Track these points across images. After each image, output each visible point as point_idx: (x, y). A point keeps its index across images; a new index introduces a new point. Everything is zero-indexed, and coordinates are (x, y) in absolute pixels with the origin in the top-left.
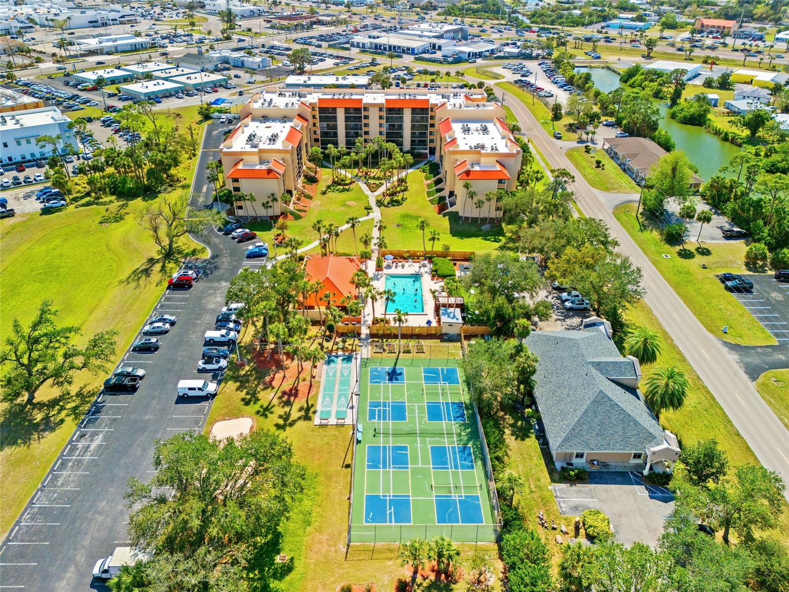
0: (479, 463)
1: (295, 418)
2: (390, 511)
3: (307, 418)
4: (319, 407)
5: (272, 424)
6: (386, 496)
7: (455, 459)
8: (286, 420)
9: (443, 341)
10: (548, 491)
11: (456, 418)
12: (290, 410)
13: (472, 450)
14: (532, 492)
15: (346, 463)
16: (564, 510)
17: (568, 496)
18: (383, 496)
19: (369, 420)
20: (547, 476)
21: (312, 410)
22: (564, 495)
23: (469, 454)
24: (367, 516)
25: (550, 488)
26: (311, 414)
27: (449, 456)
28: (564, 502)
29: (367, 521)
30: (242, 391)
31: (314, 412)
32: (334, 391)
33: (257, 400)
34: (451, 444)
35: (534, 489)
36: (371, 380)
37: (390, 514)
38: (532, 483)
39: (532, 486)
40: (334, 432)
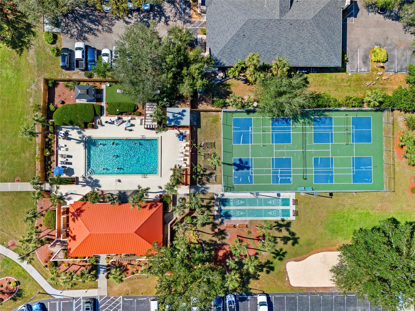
0: (327, 113)
1: (288, 233)
2: (363, 169)
3: (288, 225)
4: (279, 218)
5: (293, 247)
6: (353, 171)
7: (325, 128)
8: (288, 239)
9: (199, 126)
10: (352, 76)
11: (288, 124)
12: (280, 237)
13: (316, 117)
14: (350, 86)
15: (329, 196)
16: (366, 70)
17: (356, 65)
18: (353, 172)
19: (291, 183)
20: (341, 74)
21: (281, 223)
22: (356, 68)
23: (320, 119)
24: (368, 182)
25: (350, 74)
26: (285, 223)
27: (322, 131)
28: (360, 69)
29: (371, 182)
30: (259, 275)
31: (283, 220)
32: (262, 210)
33: (268, 262)
34: (311, 129)
35: (349, 84)
36: (248, 183)
37: (365, 169)
38: (343, 84)
39: (346, 84)
40: (302, 205)
